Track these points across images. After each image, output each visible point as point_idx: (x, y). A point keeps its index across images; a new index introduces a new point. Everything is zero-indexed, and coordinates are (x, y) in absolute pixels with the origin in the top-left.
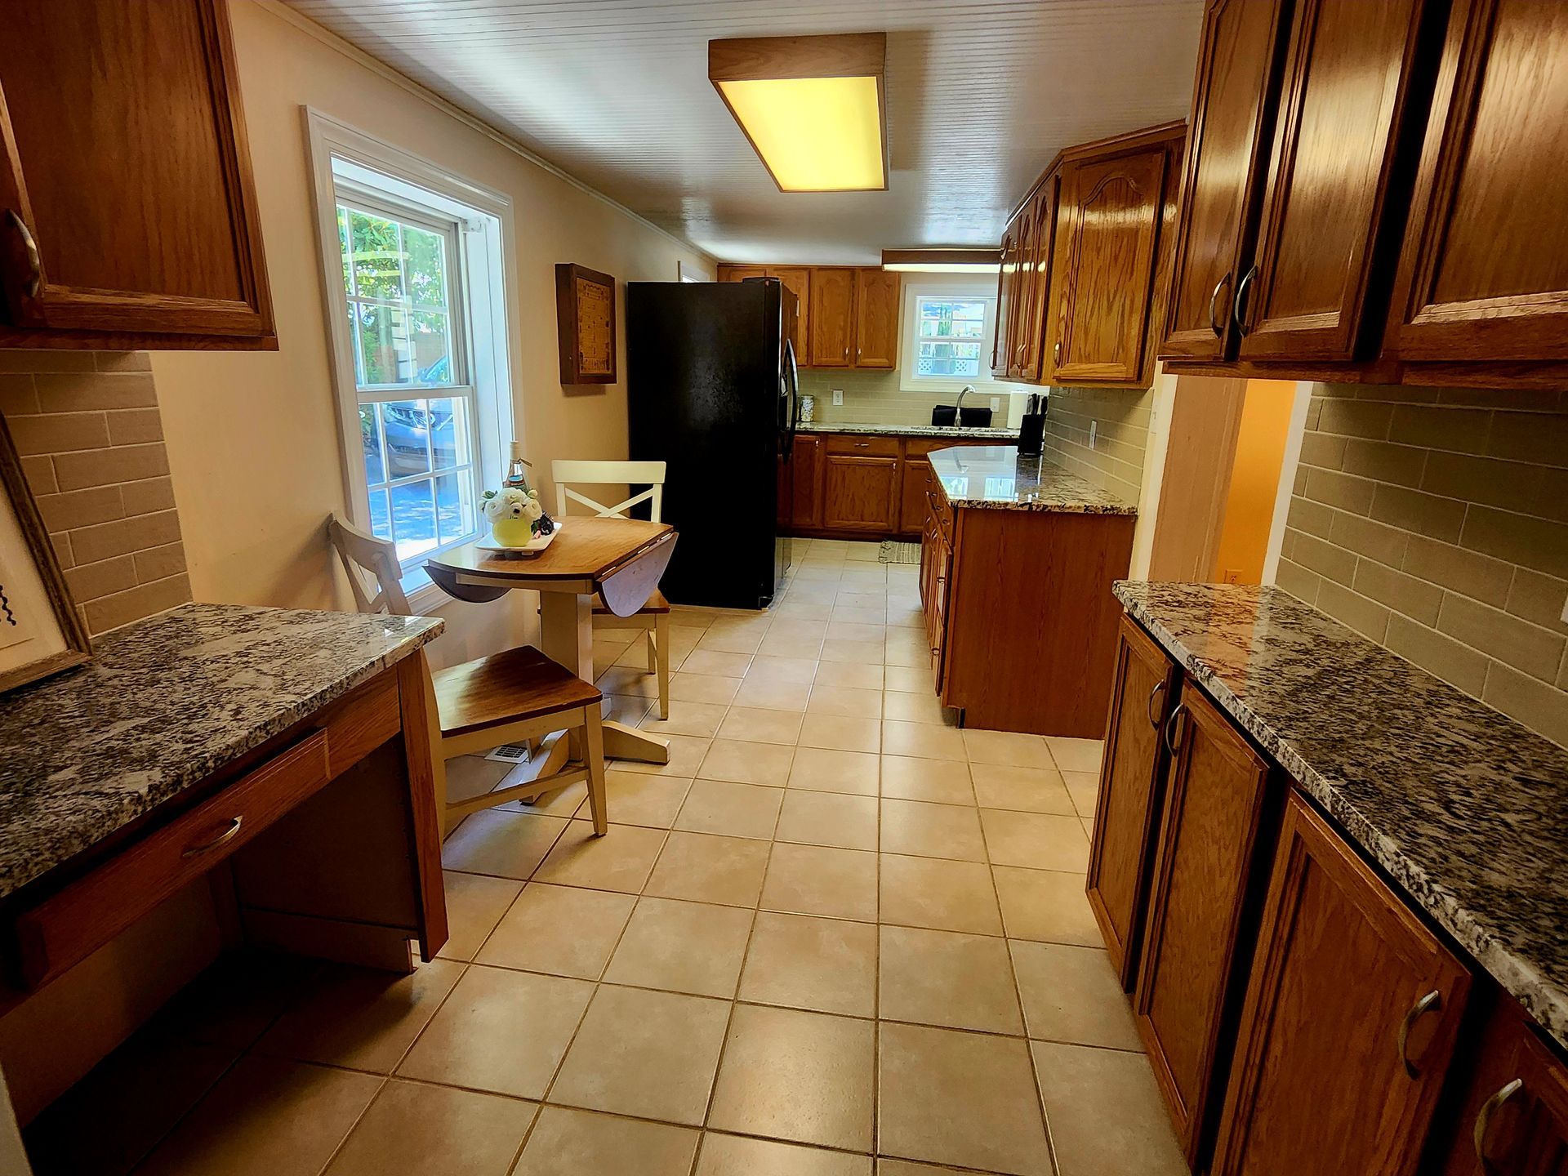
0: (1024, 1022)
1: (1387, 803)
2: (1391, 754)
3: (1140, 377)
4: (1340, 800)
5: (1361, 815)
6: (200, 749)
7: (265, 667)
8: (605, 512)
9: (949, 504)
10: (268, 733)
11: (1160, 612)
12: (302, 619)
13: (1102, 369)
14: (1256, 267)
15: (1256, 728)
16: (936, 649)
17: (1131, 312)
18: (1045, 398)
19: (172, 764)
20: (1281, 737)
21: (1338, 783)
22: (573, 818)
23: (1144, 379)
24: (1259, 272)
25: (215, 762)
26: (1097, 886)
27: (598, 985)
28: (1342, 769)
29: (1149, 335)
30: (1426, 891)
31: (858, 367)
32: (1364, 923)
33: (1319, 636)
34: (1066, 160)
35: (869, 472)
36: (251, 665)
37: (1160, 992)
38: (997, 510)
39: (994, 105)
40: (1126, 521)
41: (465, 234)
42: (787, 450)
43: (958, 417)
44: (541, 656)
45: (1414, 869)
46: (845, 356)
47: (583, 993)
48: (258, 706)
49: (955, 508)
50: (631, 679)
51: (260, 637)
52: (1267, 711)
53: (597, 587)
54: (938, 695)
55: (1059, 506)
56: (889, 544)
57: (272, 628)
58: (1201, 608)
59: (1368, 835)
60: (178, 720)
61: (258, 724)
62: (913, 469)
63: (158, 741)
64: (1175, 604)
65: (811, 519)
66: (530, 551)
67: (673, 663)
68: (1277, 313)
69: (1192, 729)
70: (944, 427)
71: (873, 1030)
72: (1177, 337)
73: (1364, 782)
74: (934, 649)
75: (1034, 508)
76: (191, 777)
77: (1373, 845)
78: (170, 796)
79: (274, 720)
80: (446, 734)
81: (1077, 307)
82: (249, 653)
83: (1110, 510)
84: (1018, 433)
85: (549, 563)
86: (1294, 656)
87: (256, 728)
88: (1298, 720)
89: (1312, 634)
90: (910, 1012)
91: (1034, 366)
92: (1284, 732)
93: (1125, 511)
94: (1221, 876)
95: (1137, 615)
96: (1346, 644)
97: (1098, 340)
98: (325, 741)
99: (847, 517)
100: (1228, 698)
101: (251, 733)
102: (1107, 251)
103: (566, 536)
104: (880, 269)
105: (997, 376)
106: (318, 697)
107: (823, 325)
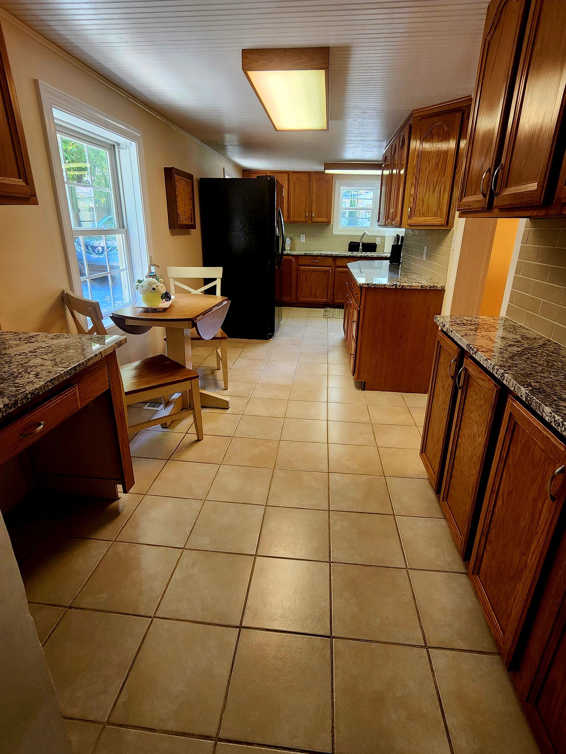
0: (392, 508)
1: (548, 395)
2: (551, 378)
3: (447, 224)
4: (529, 395)
5: (537, 400)
6: (24, 390)
7: (45, 357)
8: (194, 291)
9: (359, 285)
10: (53, 384)
11: (455, 328)
12: (58, 337)
13: (430, 220)
14: (502, 164)
15: (495, 371)
16: (352, 355)
17: (444, 192)
18: (403, 236)
19: (12, 396)
20: (506, 373)
21: (528, 389)
22: (187, 433)
23: (450, 224)
24: (503, 166)
25: (31, 395)
26: (424, 452)
27: (204, 502)
28: (530, 384)
29: (452, 203)
30: (561, 426)
31: (312, 222)
32: (537, 445)
33: (523, 335)
34: (415, 116)
35: (318, 274)
36: (38, 356)
37: (452, 491)
38: (381, 288)
39: (381, 86)
40: (440, 292)
41: (119, 151)
42: (280, 264)
43: (361, 247)
44: (168, 359)
45: (557, 417)
46: (306, 217)
47: (197, 505)
48: (46, 373)
49: (361, 287)
50: (209, 372)
51: (39, 345)
52: (500, 364)
53: (194, 325)
54: (353, 375)
55: (409, 286)
56: (328, 309)
57: (44, 341)
58: (474, 325)
59: (539, 407)
60: (10, 379)
61: (48, 380)
62: (339, 273)
63: (2, 387)
64: (462, 324)
65: (291, 298)
66: (161, 308)
67: (229, 365)
68: (510, 185)
69: (468, 377)
70: (354, 252)
71: (327, 515)
72: (466, 199)
73: (539, 388)
74: (351, 355)
75: (398, 287)
76: (21, 402)
77: (541, 411)
78: (13, 410)
79: (55, 378)
80: (127, 393)
81: (419, 190)
82: (36, 351)
83: (433, 287)
84: (390, 255)
85: (170, 314)
86: (513, 343)
87: (47, 382)
88: (513, 367)
89: (521, 335)
90: (343, 506)
91: (398, 219)
92: (507, 371)
93: (439, 288)
94: (479, 438)
95: (445, 330)
96: (535, 339)
97: (428, 206)
98: (77, 390)
99: (308, 297)
100: (484, 360)
101: (45, 383)
102: (433, 161)
103: (177, 302)
104: (323, 172)
105: (380, 225)
106: (73, 369)
107: (295, 201)
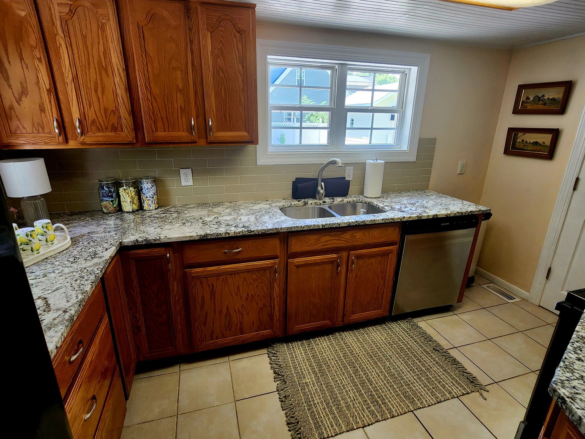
31: (210, 143)
43: (321, 188)
46: (190, 129)
56: (280, 347)
107: (152, 86)
